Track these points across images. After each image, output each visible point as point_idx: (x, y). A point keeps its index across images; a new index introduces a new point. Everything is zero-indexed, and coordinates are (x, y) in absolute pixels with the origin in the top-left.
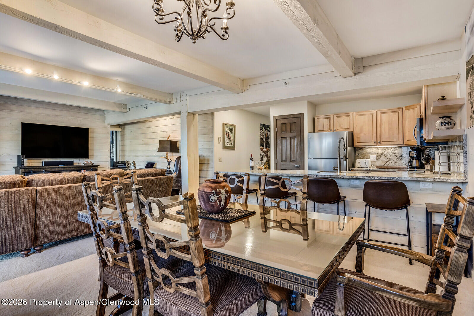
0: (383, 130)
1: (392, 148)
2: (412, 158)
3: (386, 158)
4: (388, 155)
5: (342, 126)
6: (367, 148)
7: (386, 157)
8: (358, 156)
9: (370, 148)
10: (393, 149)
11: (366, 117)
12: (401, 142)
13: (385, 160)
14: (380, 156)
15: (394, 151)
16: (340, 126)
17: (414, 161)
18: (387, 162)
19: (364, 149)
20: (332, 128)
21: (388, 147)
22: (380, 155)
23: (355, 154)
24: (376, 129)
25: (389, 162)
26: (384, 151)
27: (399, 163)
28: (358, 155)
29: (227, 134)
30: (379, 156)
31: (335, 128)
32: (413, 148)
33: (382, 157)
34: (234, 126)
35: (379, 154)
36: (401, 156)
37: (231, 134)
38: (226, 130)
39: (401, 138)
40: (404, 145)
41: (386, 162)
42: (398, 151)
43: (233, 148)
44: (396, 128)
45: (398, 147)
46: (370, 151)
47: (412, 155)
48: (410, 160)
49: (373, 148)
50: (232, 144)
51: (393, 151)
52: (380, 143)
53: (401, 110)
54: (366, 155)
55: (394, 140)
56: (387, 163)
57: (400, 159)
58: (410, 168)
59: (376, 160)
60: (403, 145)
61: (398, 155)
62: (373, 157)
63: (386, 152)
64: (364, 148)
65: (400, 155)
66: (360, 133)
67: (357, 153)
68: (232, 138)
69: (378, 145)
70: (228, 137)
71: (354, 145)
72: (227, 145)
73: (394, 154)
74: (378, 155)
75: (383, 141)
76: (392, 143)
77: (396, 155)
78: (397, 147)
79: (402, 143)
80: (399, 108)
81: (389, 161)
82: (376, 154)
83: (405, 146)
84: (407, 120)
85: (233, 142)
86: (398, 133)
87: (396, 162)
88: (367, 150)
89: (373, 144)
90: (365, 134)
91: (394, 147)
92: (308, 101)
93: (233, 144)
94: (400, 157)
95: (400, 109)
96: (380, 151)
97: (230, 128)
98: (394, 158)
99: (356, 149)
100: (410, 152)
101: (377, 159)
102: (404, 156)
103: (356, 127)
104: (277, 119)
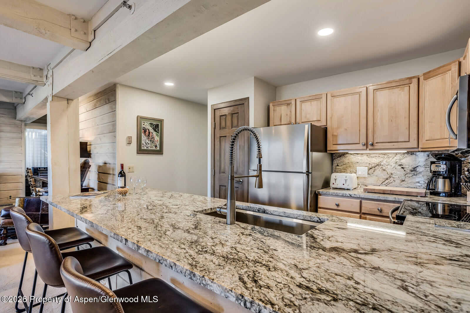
0: (378, 122)
1: (397, 154)
2: (436, 174)
3: (384, 172)
4: (389, 167)
5: (308, 116)
6: (351, 154)
7: (384, 170)
8: (337, 167)
9: (357, 154)
10: (398, 157)
11: (349, 98)
12: (413, 143)
13: (384, 176)
14: (373, 169)
15: (400, 160)
16: (306, 117)
17: (440, 181)
18: (387, 179)
19: (347, 155)
20: (293, 121)
21: (388, 153)
22: (375, 167)
23: (332, 165)
24: (365, 120)
25: (391, 179)
26: (381, 159)
27: (410, 181)
28: (338, 165)
29: (145, 132)
30: (371, 169)
31: (298, 121)
32: (439, 157)
33: (378, 170)
34: (161, 121)
35: (373, 165)
36: (414, 169)
37: (155, 133)
38: (144, 126)
39: (414, 135)
40: (420, 150)
41: (384, 180)
42: (408, 161)
43: (160, 152)
44: (405, 117)
45: (408, 153)
46: (357, 159)
47: (437, 169)
48: (432, 179)
49: (362, 154)
50: (156, 146)
51: (397, 161)
52: (372, 145)
53: (415, 81)
54: (350, 167)
55: (399, 141)
56: (387, 181)
57: (411, 175)
58: (431, 194)
59: (366, 175)
60: (417, 150)
61: (408, 168)
62: (362, 171)
63: (384, 162)
64: (347, 153)
65: (411, 168)
66: (338, 128)
67: (335, 162)
68: (157, 138)
69: (370, 149)
70: (148, 136)
71: (328, 149)
72: (145, 148)
73: (400, 165)
74: (370, 166)
75: (378, 141)
76: (396, 145)
77: (403, 168)
78: (406, 153)
79: (416, 146)
80: (410, 78)
81: (390, 177)
82: (368, 165)
83: (422, 151)
84: (427, 99)
85: (158, 144)
86: (407, 127)
87: (403, 181)
88: (352, 158)
89: (360, 146)
90: (346, 129)
91: (400, 153)
92: (255, 78)
93: (158, 146)
94: (412, 171)
95: (413, 80)
96: (375, 161)
97: (151, 124)
98: (399, 173)
99: (334, 155)
100: (432, 163)
101: (368, 174)
102: (419, 169)
103: (331, 118)
104: (215, 110)
